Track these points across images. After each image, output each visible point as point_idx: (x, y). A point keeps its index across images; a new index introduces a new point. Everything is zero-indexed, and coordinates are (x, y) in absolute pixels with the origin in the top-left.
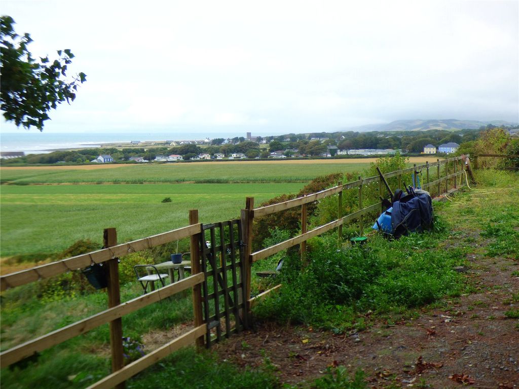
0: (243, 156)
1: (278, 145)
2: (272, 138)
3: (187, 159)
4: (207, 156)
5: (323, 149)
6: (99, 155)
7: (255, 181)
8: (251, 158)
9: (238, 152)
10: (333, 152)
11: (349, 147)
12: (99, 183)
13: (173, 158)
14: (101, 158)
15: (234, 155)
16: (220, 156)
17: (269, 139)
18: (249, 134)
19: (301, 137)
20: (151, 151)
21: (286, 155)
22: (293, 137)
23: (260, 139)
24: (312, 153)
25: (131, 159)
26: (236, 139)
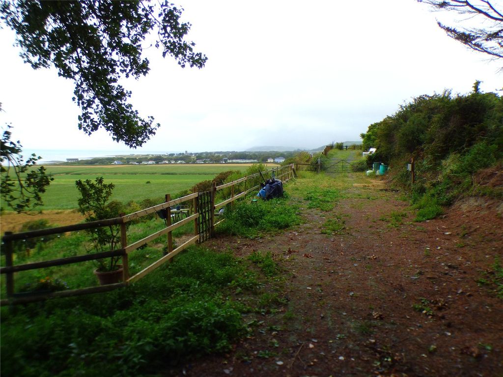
0: (183, 162)
1: (200, 157)
2: (197, 153)
3: (157, 163)
4: (167, 162)
5: (221, 159)
6: (115, 161)
7: (189, 174)
8: (187, 163)
9: (181, 160)
10: (225, 161)
11: (233, 159)
12: (115, 174)
13: (150, 162)
14: (115, 162)
15: (180, 161)
16: (173, 162)
17: (196, 154)
18: (186, 152)
19: (211, 153)
20: (140, 159)
21: (204, 161)
22: (207, 153)
23: (191, 154)
24: (215, 161)
25: (130, 163)
26: (180, 154)
